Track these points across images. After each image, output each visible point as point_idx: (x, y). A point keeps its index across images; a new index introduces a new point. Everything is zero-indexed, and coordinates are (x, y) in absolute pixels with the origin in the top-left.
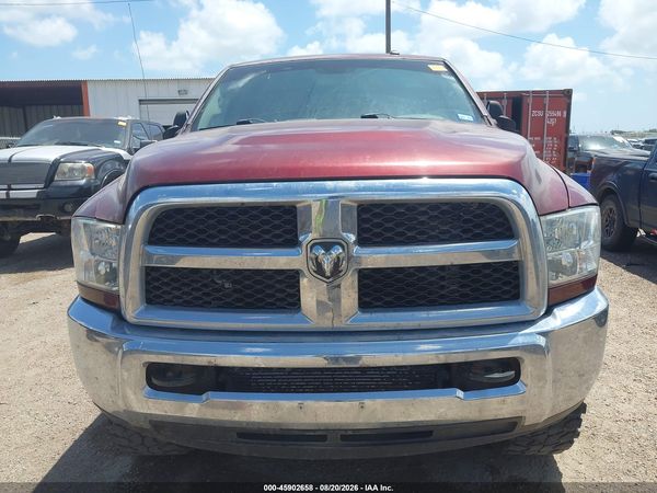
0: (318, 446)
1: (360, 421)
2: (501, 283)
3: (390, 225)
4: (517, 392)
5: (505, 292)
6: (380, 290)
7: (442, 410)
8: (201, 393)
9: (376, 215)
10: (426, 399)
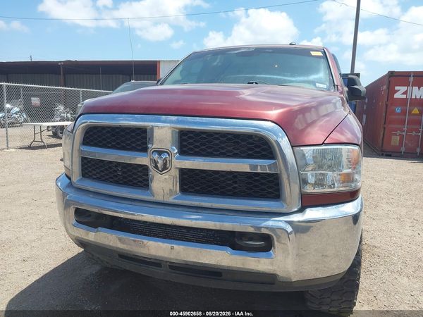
0: (157, 269)
1: (172, 257)
2: (267, 187)
3: (198, 144)
4: (269, 257)
5: (269, 193)
6: (191, 182)
7: (219, 259)
8: (96, 228)
9: (190, 138)
10: (209, 250)
